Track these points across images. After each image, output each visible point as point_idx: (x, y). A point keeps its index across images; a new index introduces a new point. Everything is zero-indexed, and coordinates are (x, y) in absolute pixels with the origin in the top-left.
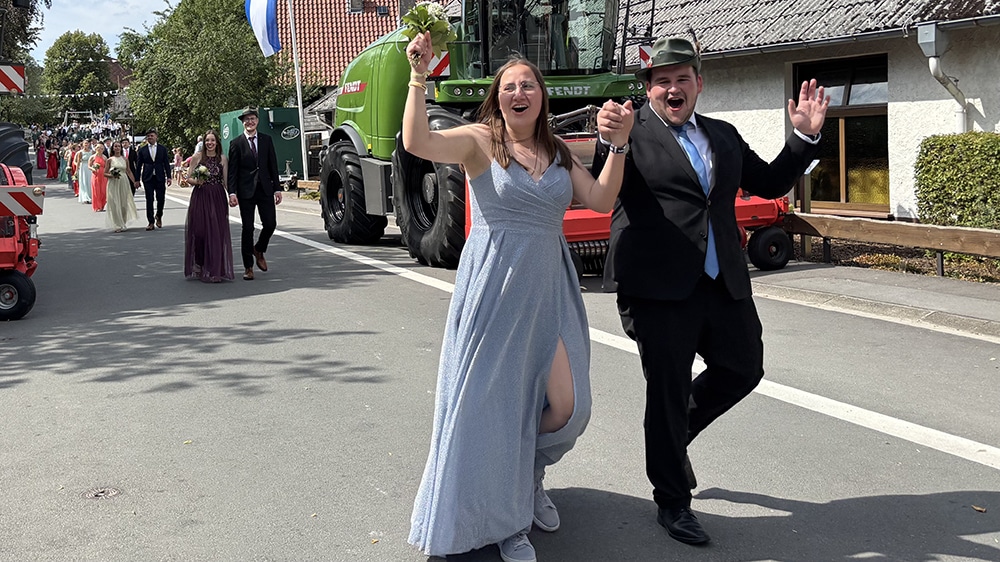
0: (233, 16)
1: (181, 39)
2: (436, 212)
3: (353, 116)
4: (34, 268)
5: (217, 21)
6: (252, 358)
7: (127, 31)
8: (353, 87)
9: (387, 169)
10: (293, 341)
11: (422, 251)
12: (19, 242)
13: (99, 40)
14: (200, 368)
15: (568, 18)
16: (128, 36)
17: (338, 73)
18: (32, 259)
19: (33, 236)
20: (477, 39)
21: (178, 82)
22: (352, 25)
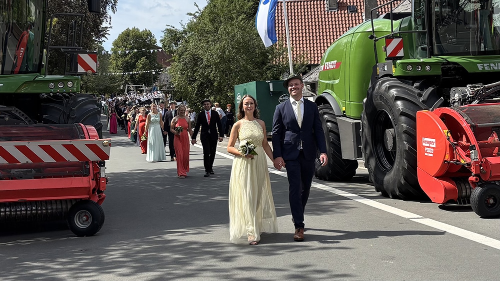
0: (243, 16)
1: (207, 32)
2: (395, 158)
3: (332, 87)
4: (104, 198)
5: (232, 19)
6: (260, 266)
7: (168, 28)
8: (331, 65)
9: (357, 125)
10: (289, 254)
11: (385, 187)
12: (92, 179)
13: (149, 34)
14: (222, 274)
15: (492, 12)
16: (170, 31)
17: (319, 55)
18: (102, 192)
19: (103, 175)
20: (424, 28)
21: (205, 63)
22: (330, 19)
